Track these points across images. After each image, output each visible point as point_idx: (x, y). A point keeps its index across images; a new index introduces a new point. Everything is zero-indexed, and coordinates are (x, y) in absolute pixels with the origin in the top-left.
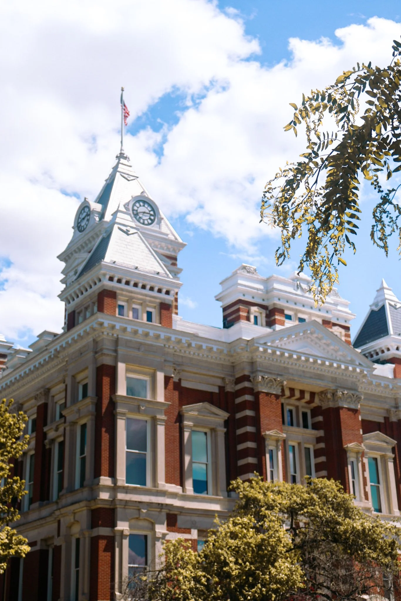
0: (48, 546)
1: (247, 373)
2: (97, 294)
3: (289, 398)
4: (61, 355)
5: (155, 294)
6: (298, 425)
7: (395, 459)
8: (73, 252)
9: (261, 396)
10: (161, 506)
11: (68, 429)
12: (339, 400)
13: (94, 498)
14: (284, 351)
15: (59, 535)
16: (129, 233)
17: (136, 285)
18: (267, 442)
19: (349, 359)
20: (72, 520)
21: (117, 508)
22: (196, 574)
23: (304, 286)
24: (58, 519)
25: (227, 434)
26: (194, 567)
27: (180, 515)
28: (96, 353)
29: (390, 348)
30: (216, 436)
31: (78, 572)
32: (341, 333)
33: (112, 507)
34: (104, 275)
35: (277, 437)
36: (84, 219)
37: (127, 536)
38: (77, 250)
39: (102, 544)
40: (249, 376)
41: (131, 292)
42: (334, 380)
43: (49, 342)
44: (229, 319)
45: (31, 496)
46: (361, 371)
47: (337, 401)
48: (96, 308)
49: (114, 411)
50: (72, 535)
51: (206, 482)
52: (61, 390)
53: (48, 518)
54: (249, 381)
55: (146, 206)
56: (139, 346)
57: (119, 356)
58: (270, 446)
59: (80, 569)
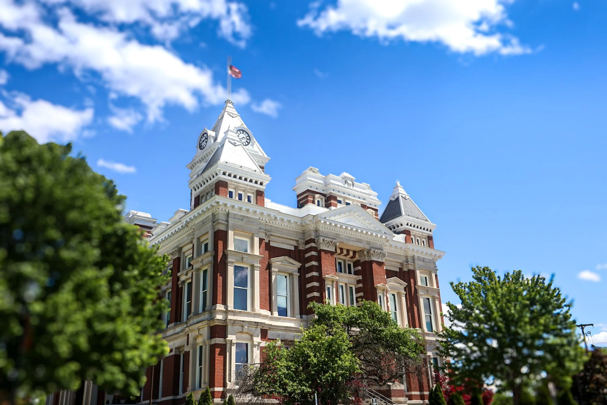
0: (180, 352)
1: (313, 237)
2: (215, 184)
3: (340, 254)
4: (190, 225)
5: (253, 184)
6: (345, 272)
7: (406, 295)
8: (196, 163)
9: (322, 253)
10: (257, 323)
11: (194, 273)
12: (372, 256)
13: (212, 319)
14: (337, 223)
15: (188, 344)
16: (236, 144)
17: (240, 178)
18: (326, 283)
19: (378, 229)
20: (197, 334)
21: (228, 325)
22: (288, 364)
23: (349, 182)
24: (187, 333)
25: (300, 277)
26: (286, 359)
27: (269, 330)
28: (214, 222)
29: (403, 224)
30: (293, 278)
31: (201, 369)
32: (372, 213)
33: (224, 324)
34: (220, 171)
35: (332, 279)
36: (203, 141)
37: (234, 343)
38: (199, 161)
39: (218, 350)
40: (314, 239)
41: (238, 183)
42: (368, 243)
43: (181, 217)
44: (301, 202)
45: (169, 319)
46: (385, 237)
47: (371, 256)
48: (214, 193)
49: (226, 261)
50: (197, 344)
51: (286, 309)
52: (190, 248)
53: (180, 333)
54: (315, 242)
55: (245, 133)
56: (243, 218)
57: (230, 225)
58: (328, 285)
59: (203, 366)
